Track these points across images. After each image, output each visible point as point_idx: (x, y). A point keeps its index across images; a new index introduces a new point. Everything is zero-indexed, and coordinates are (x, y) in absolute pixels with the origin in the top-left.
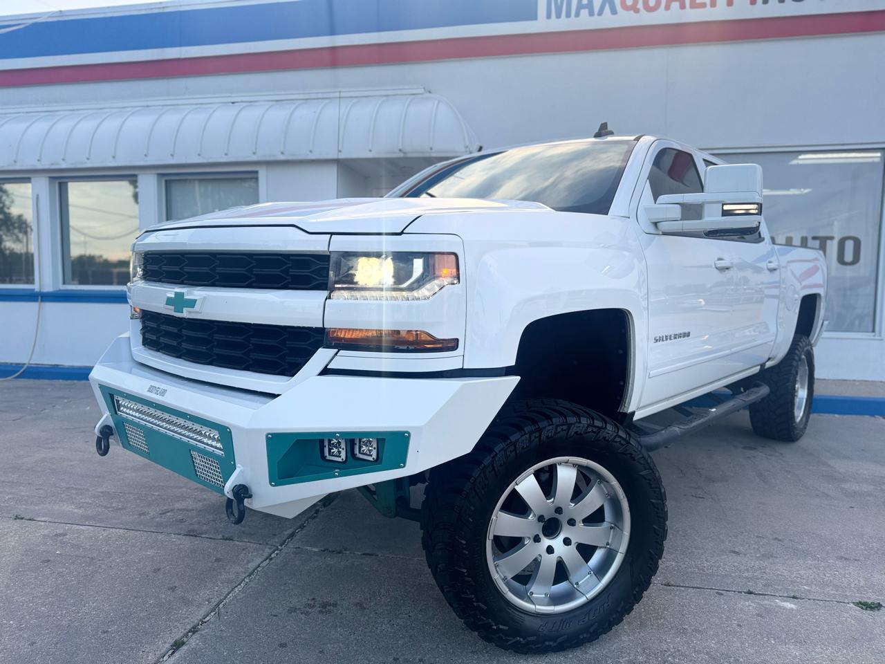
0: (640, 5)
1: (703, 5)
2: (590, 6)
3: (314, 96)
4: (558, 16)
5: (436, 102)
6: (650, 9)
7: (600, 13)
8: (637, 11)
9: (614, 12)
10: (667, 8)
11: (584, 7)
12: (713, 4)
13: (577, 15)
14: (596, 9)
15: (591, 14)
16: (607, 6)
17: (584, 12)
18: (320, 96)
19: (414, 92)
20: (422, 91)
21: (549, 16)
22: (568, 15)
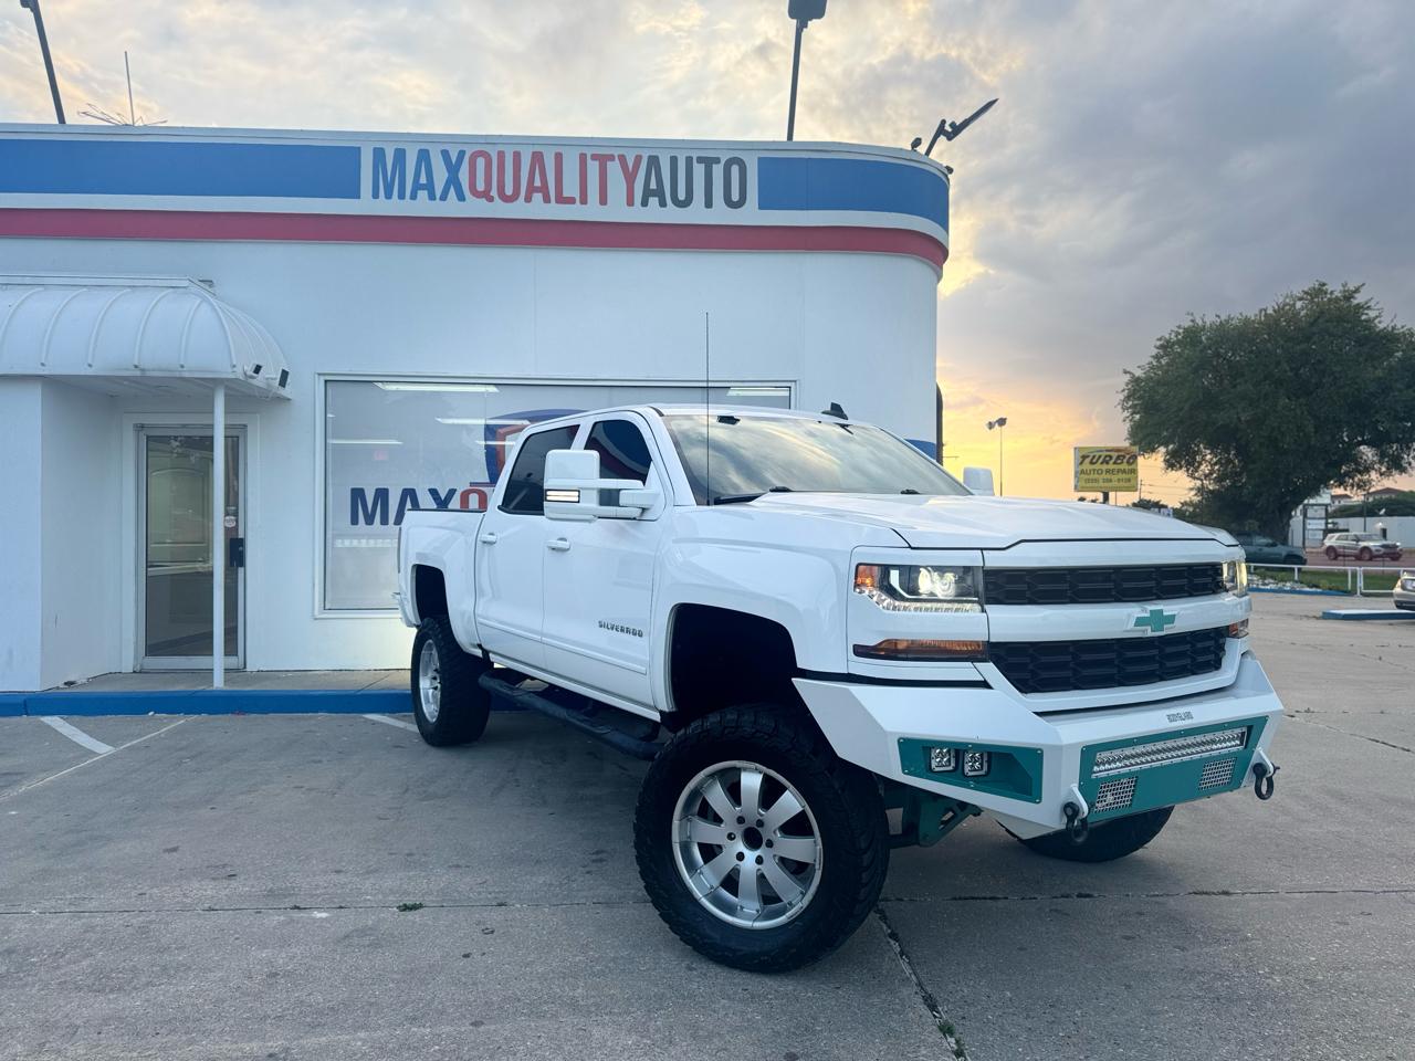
0: (494, 193)
1: (571, 201)
2: (430, 187)
3: (19, 280)
4: (389, 196)
5: (198, 301)
6: (507, 199)
7: (444, 197)
8: (491, 199)
9: (461, 197)
10: (528, 199)
11: (423, 187)
12: (584, 201)
13: (413, 197)
14: (438, 194)
15: (432, 197)
16: (452, 189)
17: (423, 194)
18: (27, 280)
19: (174, 283)
20: (186, 283)
21: (376, 195)
22: (402, 196)
